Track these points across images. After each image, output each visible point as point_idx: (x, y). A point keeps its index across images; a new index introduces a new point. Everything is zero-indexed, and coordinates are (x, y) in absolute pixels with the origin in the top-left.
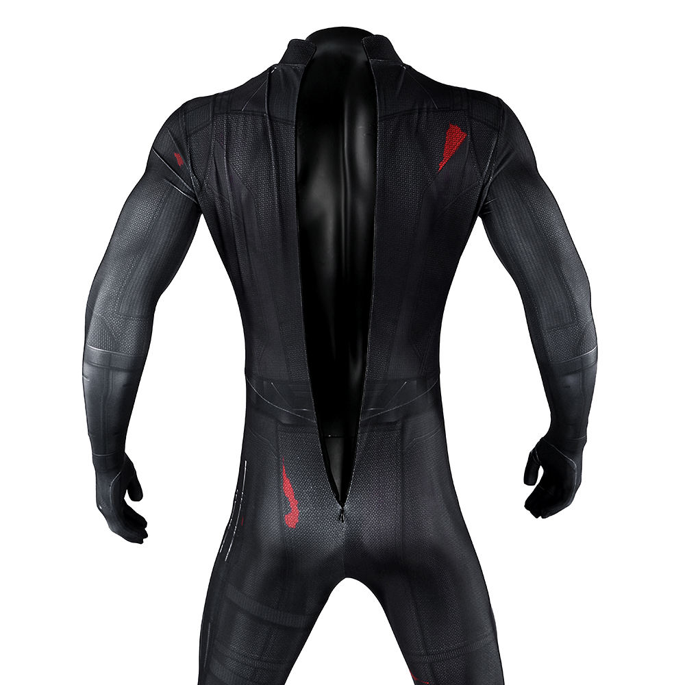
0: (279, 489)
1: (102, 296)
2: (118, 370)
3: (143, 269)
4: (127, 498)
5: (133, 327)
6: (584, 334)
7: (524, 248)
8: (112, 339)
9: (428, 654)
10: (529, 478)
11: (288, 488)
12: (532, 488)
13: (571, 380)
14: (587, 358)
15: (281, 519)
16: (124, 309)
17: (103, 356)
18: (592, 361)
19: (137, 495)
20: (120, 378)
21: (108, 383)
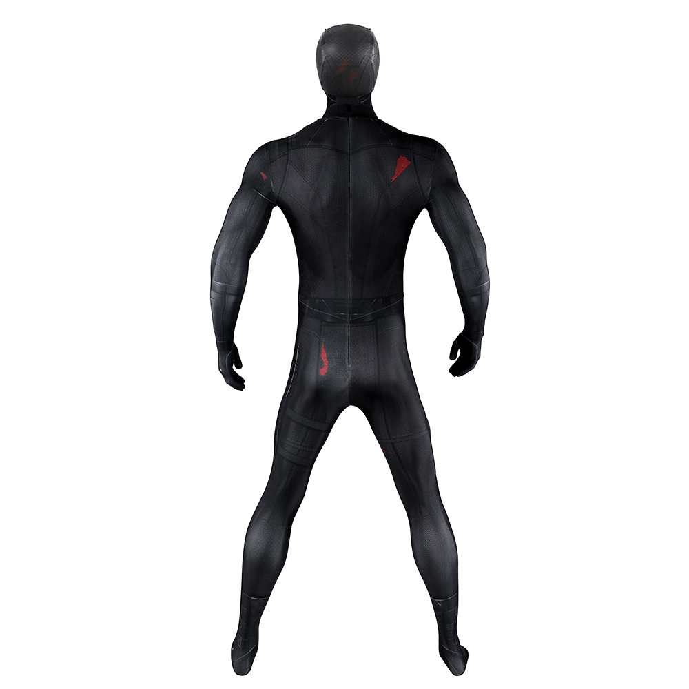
0: (319, 356)
1: (220, 254)
2: (230, 294)
3: (242, 238)
4: (234, 367)
5: (237, 270)
6: (482, 274)
7: (449, 227)
8: (227, 277)
9: (390, 439)
10: (452, 356)
11: (324, 355)
12: (454, 362)
13: (474, 299)
14: (484, 287)
15: (318, 371)
16: (233, 261)
17: (222, 287)
18: (487, 289)
19: (239, 366)
20: (231, 299)
21: (225, 302)
